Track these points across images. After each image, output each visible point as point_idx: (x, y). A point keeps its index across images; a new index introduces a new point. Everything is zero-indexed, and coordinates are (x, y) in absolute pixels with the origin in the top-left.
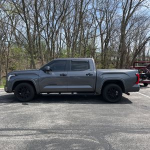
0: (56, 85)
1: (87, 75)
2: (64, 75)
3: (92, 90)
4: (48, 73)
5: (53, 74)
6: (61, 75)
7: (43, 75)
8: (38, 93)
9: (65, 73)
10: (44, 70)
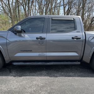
0: (31, 51)
1: (73, 38)
2: (41, 38)
3: (78, 59)
4: (20, 36)
5: (27, 37)
6: (37, 38)
7: (13, 38)
8: (7, 62)
9: (43, 35)
10: (14, 31)
